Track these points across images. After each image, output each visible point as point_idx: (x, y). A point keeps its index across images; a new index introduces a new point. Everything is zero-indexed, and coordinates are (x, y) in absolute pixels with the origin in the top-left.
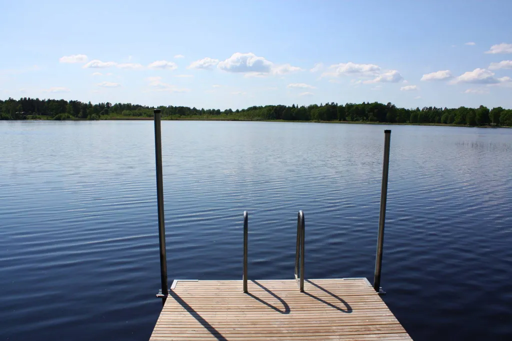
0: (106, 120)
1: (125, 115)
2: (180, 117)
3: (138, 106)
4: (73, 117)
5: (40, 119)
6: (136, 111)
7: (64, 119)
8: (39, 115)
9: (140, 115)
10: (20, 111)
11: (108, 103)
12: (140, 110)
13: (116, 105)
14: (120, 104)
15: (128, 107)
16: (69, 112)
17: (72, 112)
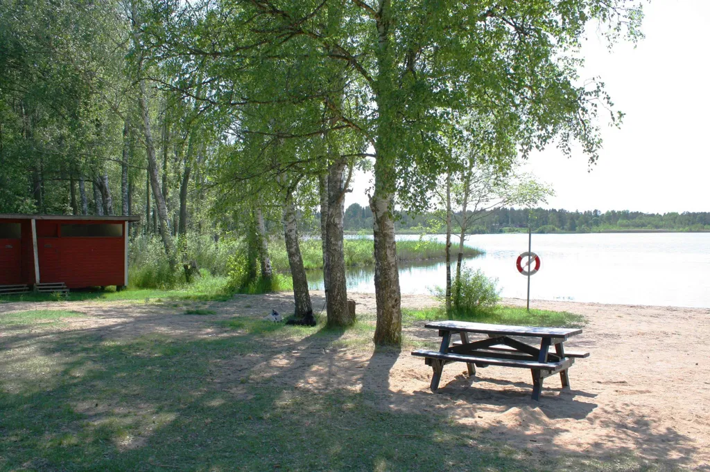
0: (600, 232)
1: (622, 226)
2: (703, 228)
3: (637, 214)
4: (559, 229)
5: (518, 232)
6: (637, 220)
7: (549, 232)
8: (516, 227)
9: (643, 225)
10: (496, 223)
11: (596, 211)
12: (641, 218)
13: (608, 213)
14: (613, 212)
15: (626, 215)
16: (552, 223)
17: (557, 223)
